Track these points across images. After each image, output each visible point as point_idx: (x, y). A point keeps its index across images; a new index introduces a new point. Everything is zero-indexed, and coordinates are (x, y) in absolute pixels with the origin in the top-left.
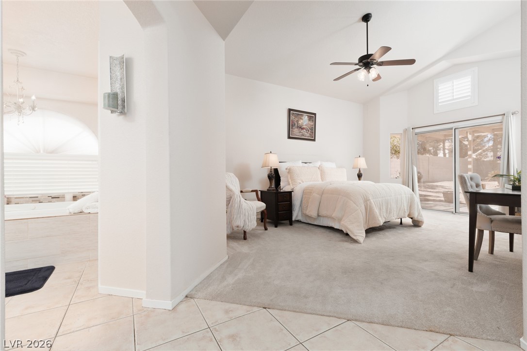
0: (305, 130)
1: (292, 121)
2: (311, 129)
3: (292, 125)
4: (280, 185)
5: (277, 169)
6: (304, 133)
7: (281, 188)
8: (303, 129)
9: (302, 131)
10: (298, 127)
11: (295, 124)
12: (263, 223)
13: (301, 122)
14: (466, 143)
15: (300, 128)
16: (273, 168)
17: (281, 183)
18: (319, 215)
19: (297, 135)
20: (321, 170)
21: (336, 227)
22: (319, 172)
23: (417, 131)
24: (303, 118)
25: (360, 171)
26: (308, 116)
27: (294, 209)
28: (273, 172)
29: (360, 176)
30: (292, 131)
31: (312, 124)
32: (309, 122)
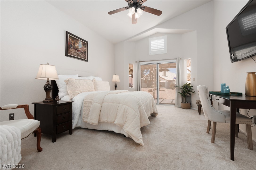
0: (80, 52)
1: (70, 43)
2: (85, 52)
3: (69, 46)
4: (58, 95)
5: (55, 81)
6: (79, 54)
7: (59, 98)
8: (78, 51)
9: (78, 52)
10: (74, 48)
11: (72, 46)
12: (36, 137)
13: (77, 45)
14: (152, 72)
15: (76, 49)
16: (50, 79)
17: (59, 94)
18: (100, 121)
19: (73, 55)
20: (94, 83)
21: (116, 131)
22: (93, 84)
23: (141, 63)
24: (79, 42)
25: (116, 84)
26: (82, 42)
27: (74, 118)
28: (50, 84)
29: (116, 86)
30: (69, 51)
31: (85, 48)
32: (83, 47)
